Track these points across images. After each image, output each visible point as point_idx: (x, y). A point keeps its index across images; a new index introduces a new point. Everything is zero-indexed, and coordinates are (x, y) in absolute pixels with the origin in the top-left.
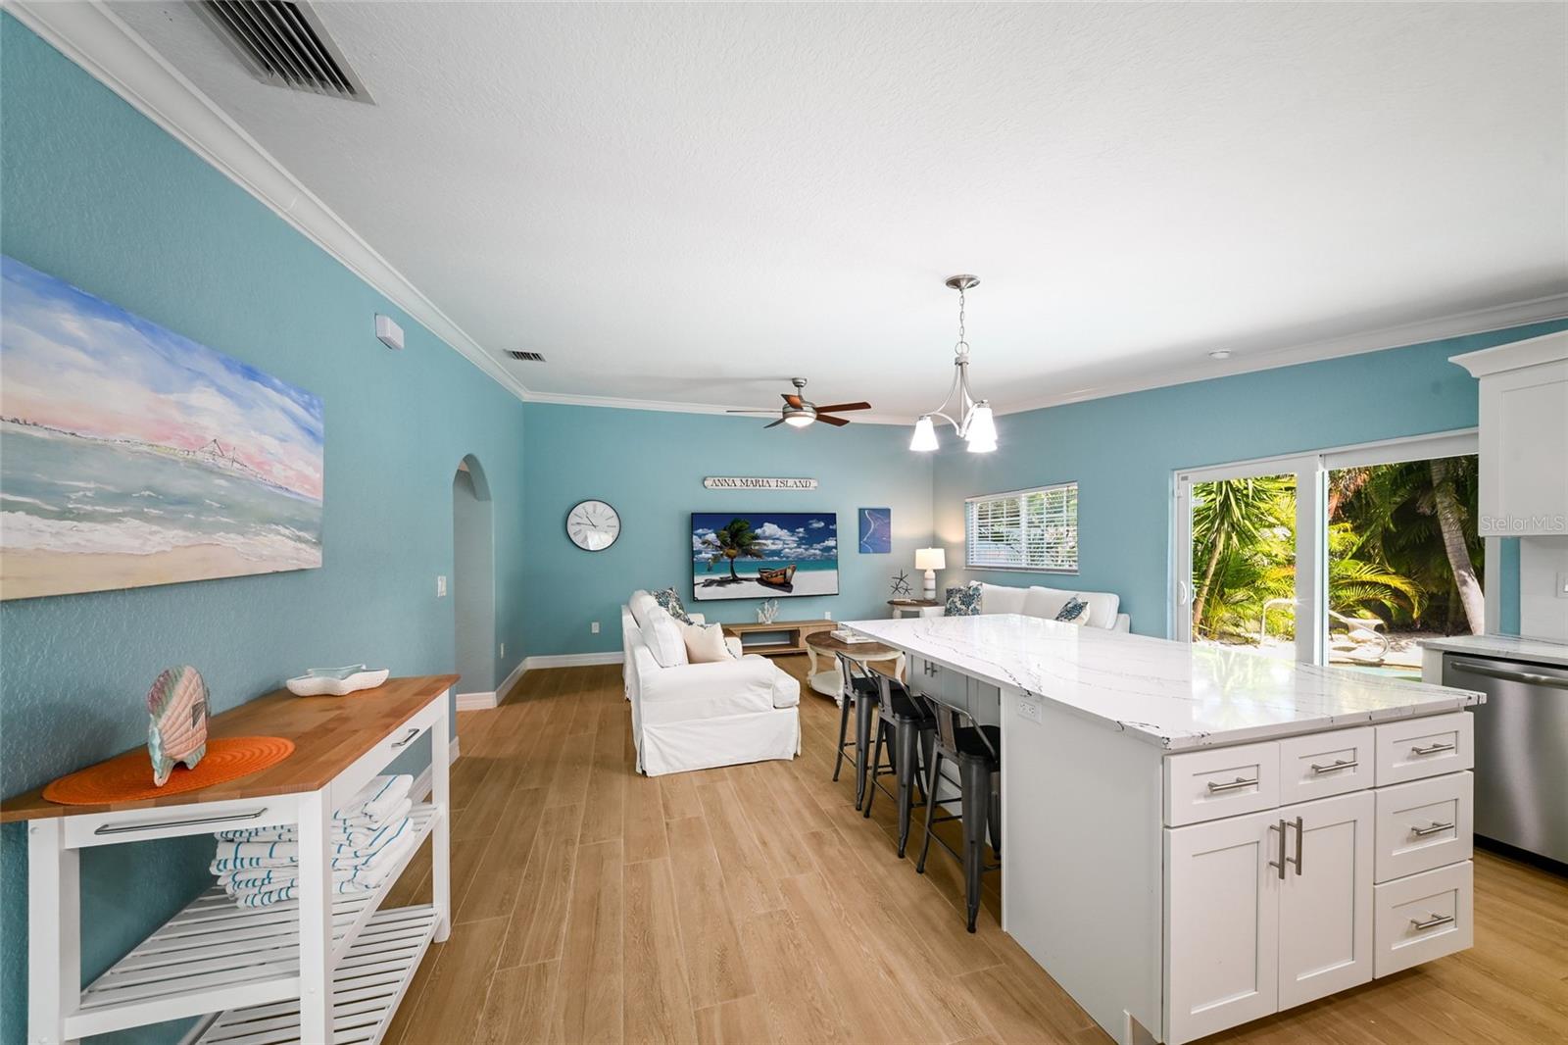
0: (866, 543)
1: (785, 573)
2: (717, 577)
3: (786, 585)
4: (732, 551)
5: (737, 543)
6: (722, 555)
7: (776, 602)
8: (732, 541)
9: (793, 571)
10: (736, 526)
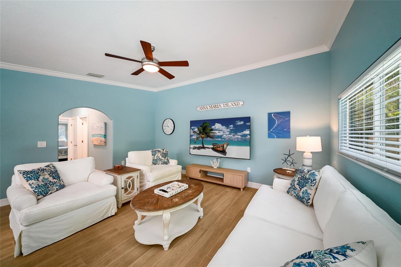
0: (272, 132)
1: (223, 147)
2: (197, 146)
3: (223, 152)
4: (203, 136)
5: (205, 132)
6: (199, 137)
7: (219, 159)
8: (203, 132)
9: (227, 145)
10: (205, 125)
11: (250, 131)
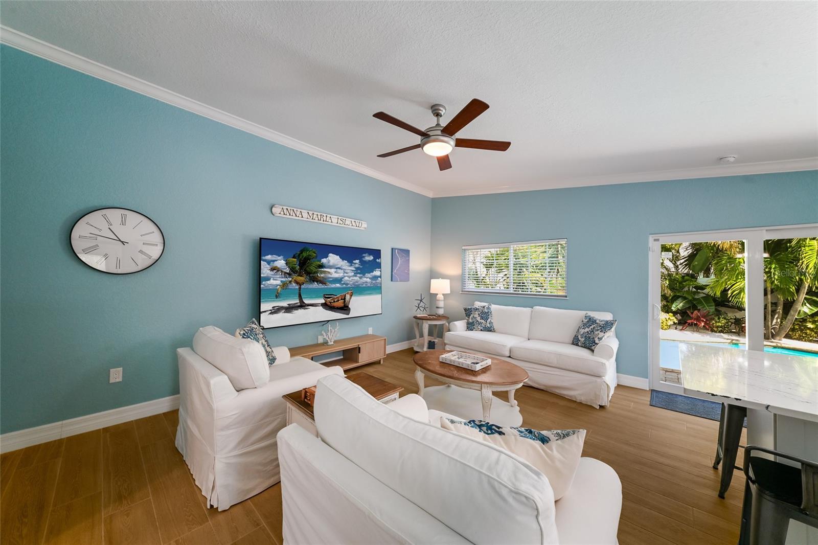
0: (395, 273)
1: (345, 299)
2: (285, 304)
3: (345, 309)
4: (301, 278)
5: (305, 270)
6: (290, 282)
7: (337, 324)
8: (301, 268)
9: (351, 296)
10: (305, 255)
11: (381, 271)
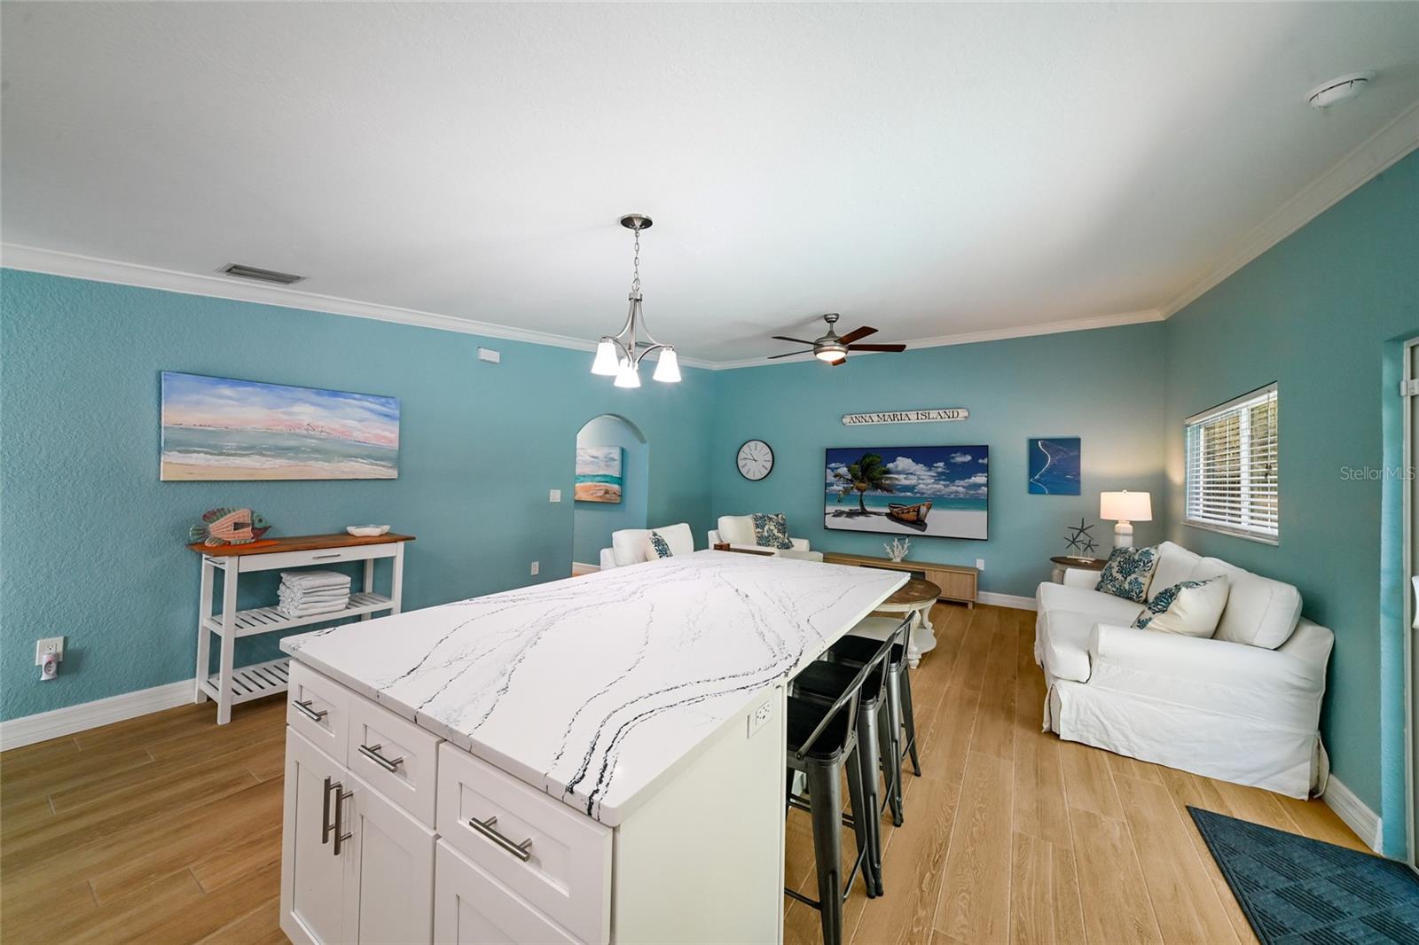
0: (1038, 481)
1: (918, 511)
2: (846, 509)
3: (919, 523)
4: (863, 485)
5: (868, 477)
6: (852, 488)
7: (907, 540)
8: (863, 475)
9: (929, 509)
10: (867, 460)
11: (987, 477)
